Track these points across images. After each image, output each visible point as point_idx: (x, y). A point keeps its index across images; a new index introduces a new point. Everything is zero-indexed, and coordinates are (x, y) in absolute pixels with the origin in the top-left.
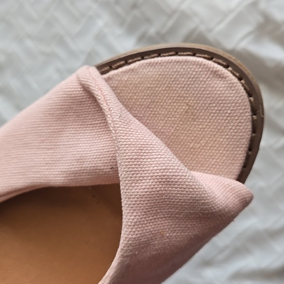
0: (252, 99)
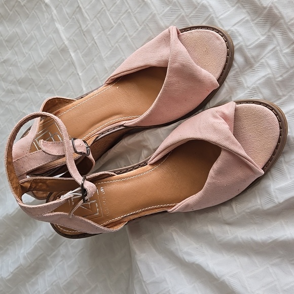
0: (228, 49)
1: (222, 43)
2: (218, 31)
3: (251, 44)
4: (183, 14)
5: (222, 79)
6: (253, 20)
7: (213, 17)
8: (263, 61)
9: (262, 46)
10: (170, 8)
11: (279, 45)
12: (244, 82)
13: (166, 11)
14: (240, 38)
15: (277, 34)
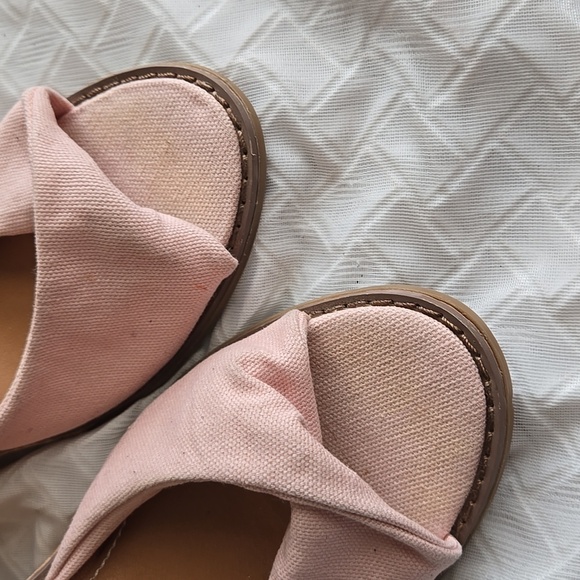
0: (240, 132)
1: (214, 114)
2: (194, 77)
3: (315, 100)
4: (71, 43)
5: (242, 237)
6: (304, 20)
7: (167, 33)
8: (367, 149)
9: (353, 100)
10: (28, 33)
11: (409, 85)
12: (320, 233)
13: (15, 44)
14: (273, 88)
15: (394, 48)
